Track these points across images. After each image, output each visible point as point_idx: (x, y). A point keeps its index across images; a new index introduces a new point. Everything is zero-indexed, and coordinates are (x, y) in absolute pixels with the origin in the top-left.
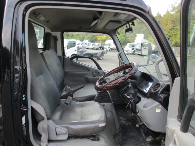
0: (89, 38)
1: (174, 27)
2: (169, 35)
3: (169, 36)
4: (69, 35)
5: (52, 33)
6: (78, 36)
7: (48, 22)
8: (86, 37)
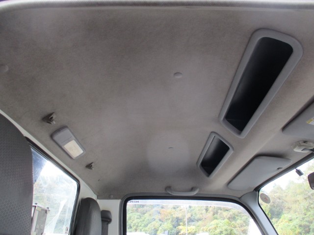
0: (165, 230)
1: (312, 204)
2: (307, 219)
3: (306, 221)
4: (132, 226)
5: (98, 201)
6: (147, 228)
7: (89, 166)
8: (160, 228)
